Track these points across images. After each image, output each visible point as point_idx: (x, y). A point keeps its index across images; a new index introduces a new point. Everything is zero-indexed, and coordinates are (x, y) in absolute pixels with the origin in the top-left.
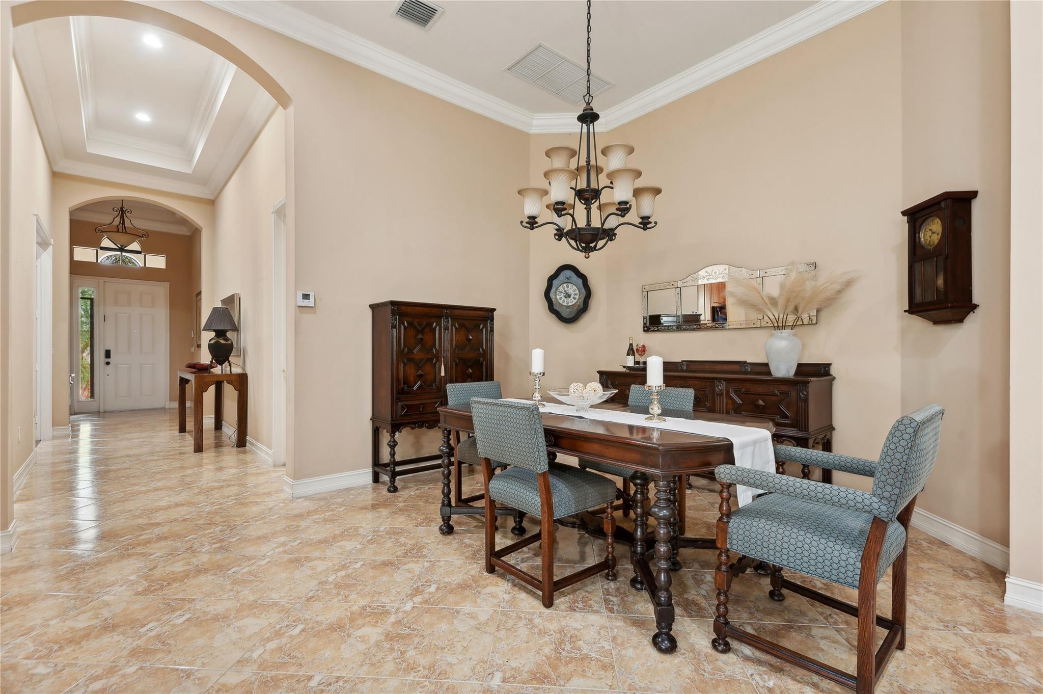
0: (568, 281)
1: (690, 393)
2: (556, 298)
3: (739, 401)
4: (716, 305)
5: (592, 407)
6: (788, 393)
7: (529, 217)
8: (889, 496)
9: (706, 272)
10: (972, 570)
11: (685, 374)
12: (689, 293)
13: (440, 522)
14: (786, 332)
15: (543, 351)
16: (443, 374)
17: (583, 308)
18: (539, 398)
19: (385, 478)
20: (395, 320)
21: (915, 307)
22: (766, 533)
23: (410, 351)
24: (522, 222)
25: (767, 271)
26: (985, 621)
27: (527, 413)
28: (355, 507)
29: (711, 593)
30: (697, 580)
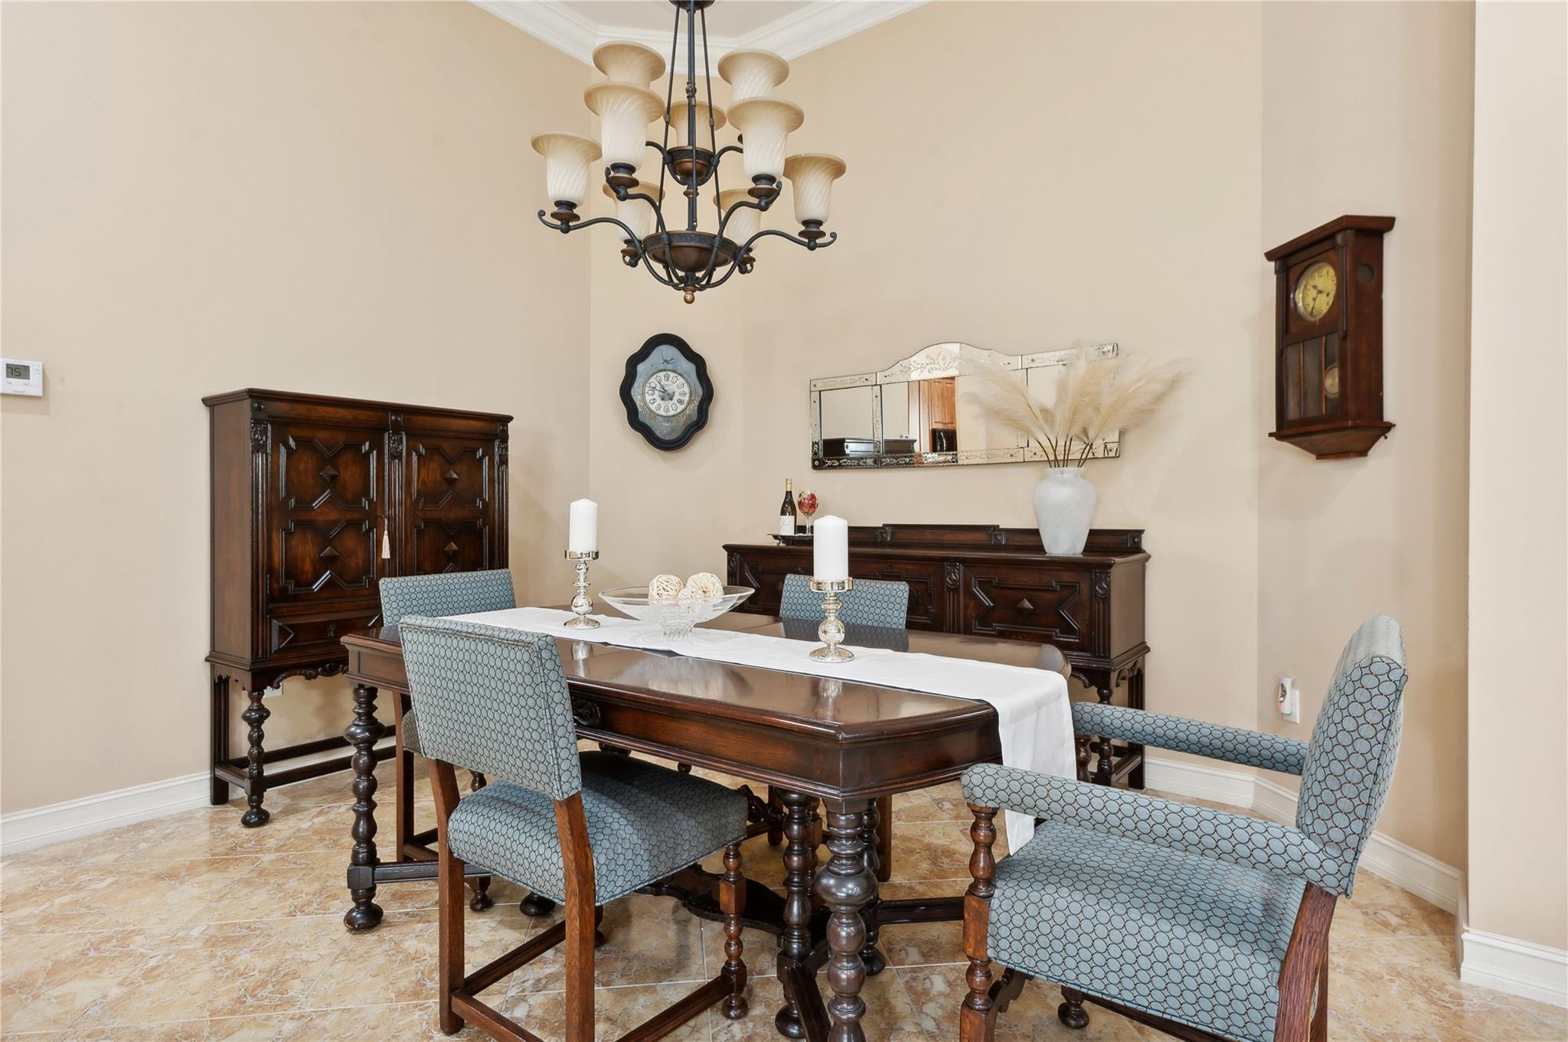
0: (667, 366)
1: (900, 591)
2: (644, 400)
3: (987, 602)
4: (939, 426)
5: (697, 625)
6: (1076, 586)
7: (558, 204)
8: (1343, 838)
9: (927, 357)
10: (1390, 908)
11: (888, 551)
12: (896, 396)
13: (346, 903)
14: (1071, 470)
15: (596, 504)
16: (386, 554)
17: (699, 421)
18: (586, 608)
19: (239, 792)
20: (264, 432)
21: (1287, 429)
22: (1073, 922)
23: (304, 505)
24: (541, 214)
25: (1034, 356)
26: (1443, 1028)
27: (526, 657)
28: (143, 874)
29: (945, 1025)
30: (916, 993)
